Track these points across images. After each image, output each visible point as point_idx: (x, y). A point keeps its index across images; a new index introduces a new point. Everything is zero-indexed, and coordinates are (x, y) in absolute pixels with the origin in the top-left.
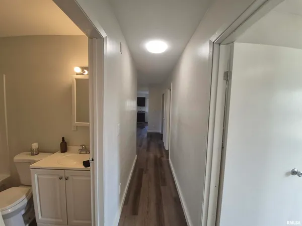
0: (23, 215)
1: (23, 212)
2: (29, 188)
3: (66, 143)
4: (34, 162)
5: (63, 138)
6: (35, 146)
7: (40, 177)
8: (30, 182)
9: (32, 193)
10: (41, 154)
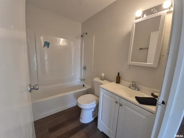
0: (93, 112)
1: (93, 110)
2: (98, 98)
3: (120, 77)
4: (102, 84)
5: (119, 73)
6: (103, 75)
7: (104, 94)
8: (99, 95)
9: (99, 101)
10: (105, 81)
